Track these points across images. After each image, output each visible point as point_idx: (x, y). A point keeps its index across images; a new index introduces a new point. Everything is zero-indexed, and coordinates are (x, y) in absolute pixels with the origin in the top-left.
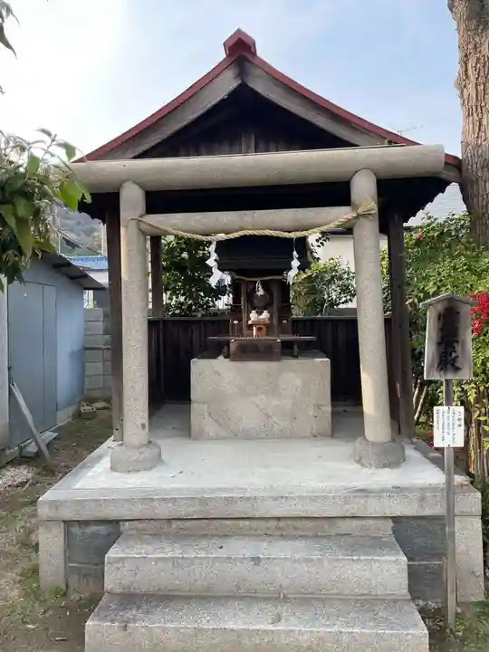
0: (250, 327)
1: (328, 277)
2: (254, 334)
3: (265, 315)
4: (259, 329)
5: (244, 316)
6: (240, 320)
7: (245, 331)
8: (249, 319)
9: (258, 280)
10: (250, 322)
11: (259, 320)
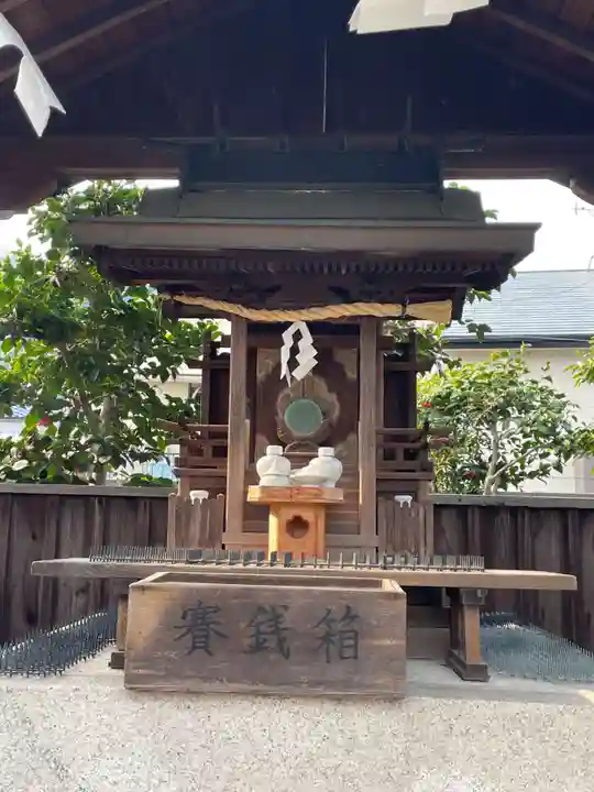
0: (256, 515)
1: (494, 399)
2: (273, 547)
3: (324, 464)
4: (296, 526)
5: (234, 467)
6: (217, 488)
7: (233, 537)
8: (252, 477)
9: (299, 320)
10: (254, 494)
11: (296, 488)
